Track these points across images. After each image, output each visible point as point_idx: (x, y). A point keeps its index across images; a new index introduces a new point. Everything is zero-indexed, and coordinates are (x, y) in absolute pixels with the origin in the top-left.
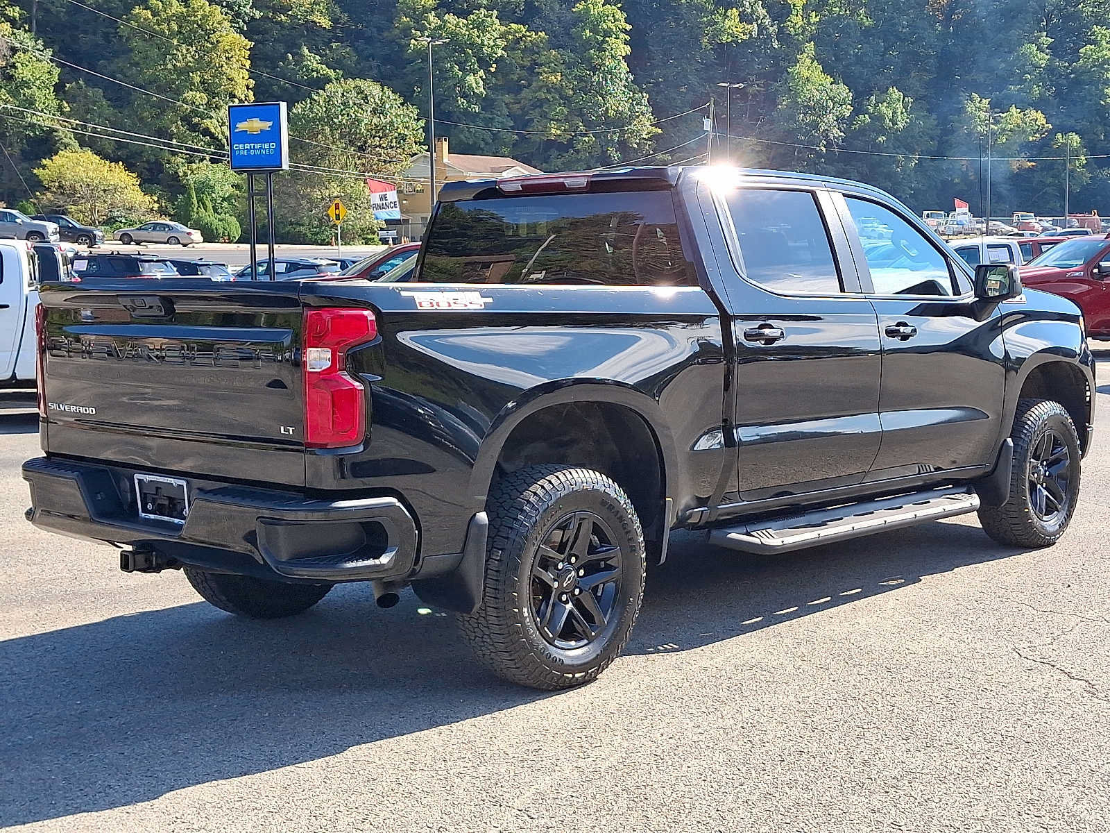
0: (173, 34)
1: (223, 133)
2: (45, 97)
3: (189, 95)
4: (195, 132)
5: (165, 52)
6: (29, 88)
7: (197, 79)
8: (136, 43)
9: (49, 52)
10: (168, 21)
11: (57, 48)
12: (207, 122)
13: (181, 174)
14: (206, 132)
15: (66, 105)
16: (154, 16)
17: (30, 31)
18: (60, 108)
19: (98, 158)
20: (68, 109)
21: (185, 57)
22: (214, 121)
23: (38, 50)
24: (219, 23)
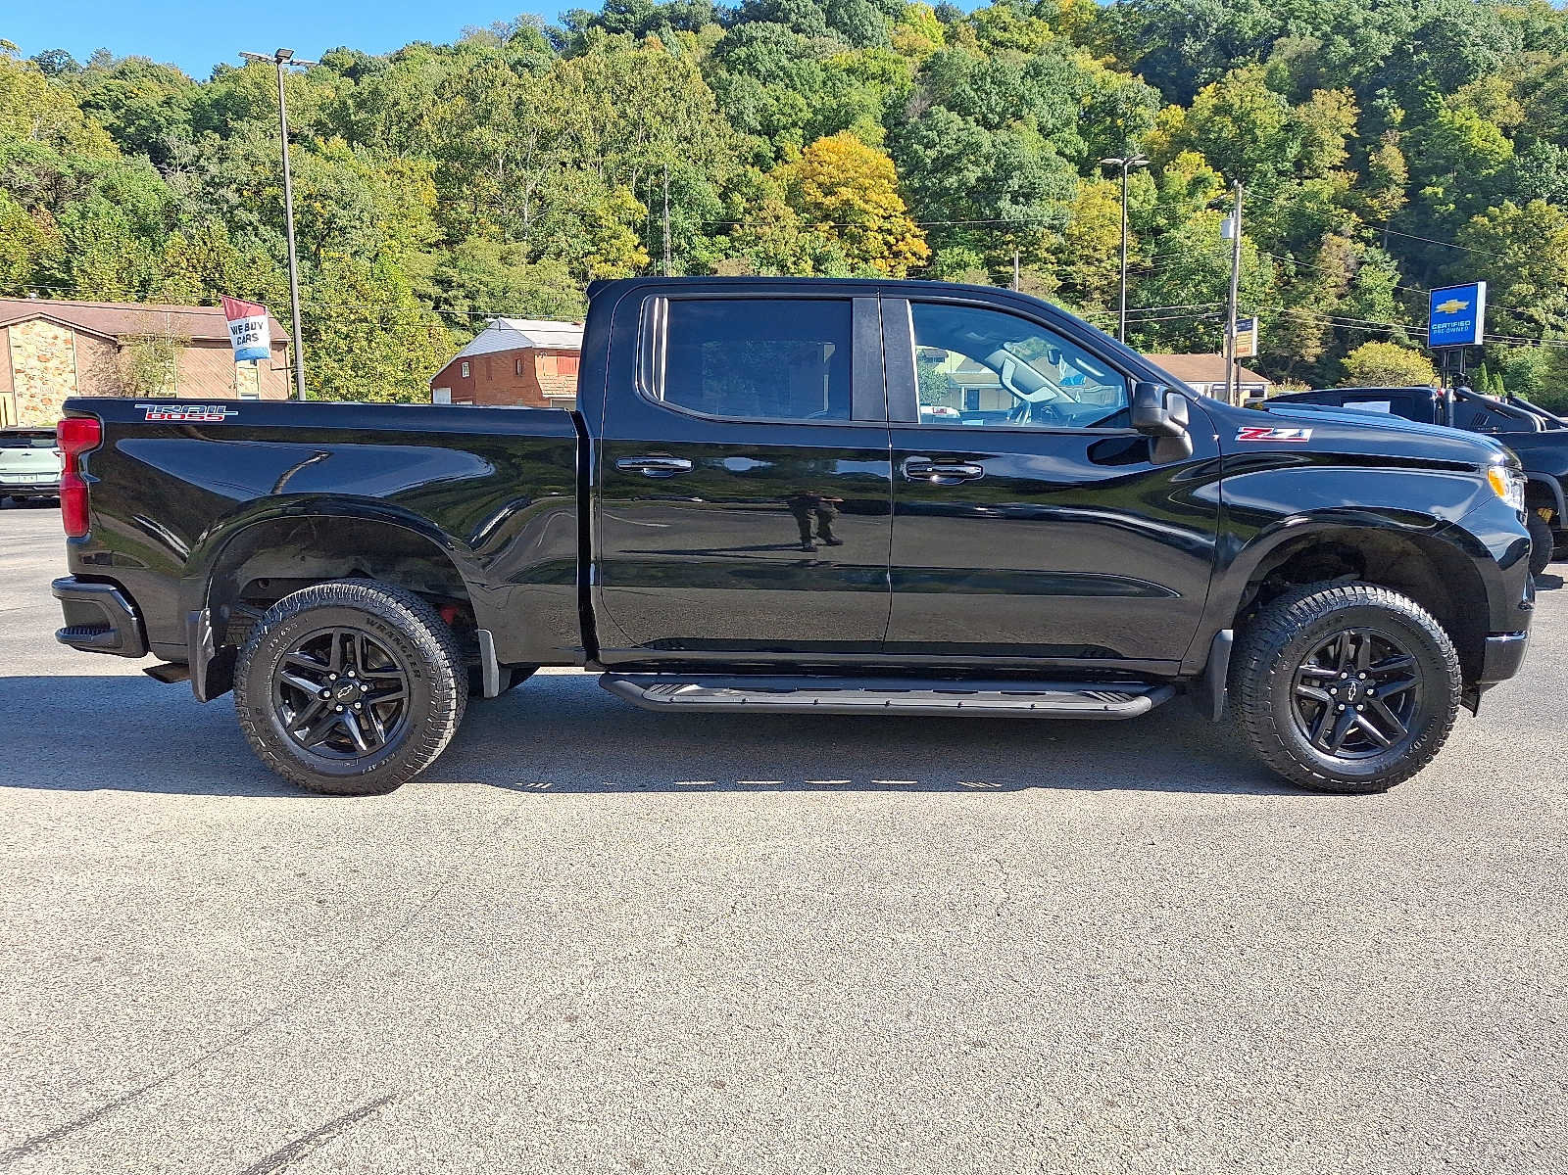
0: (1507, 235)
1: (1547, 319)
2: (1384, 300)
3: (1515, 287)
4: (1520, 320)
5: (1498, 251)
6: (1370, 294)
7: (1525, 272)
8: (1472, 248)
9: (1395, 263)
10: (1505, 223)
11: (1403, 259)
12: (1532, 311)
13: (1501, 357)
14: (1531, 319)
15: (1401, 305)
16: (1490, 222)
17: (1382, 247)
18: (1396, 308)
19: (1397, 347)
20: (1403, 308)
21: (1516, 255)
22: (1539, 309)
23: (1386, 262)
24: (1556, 220)
